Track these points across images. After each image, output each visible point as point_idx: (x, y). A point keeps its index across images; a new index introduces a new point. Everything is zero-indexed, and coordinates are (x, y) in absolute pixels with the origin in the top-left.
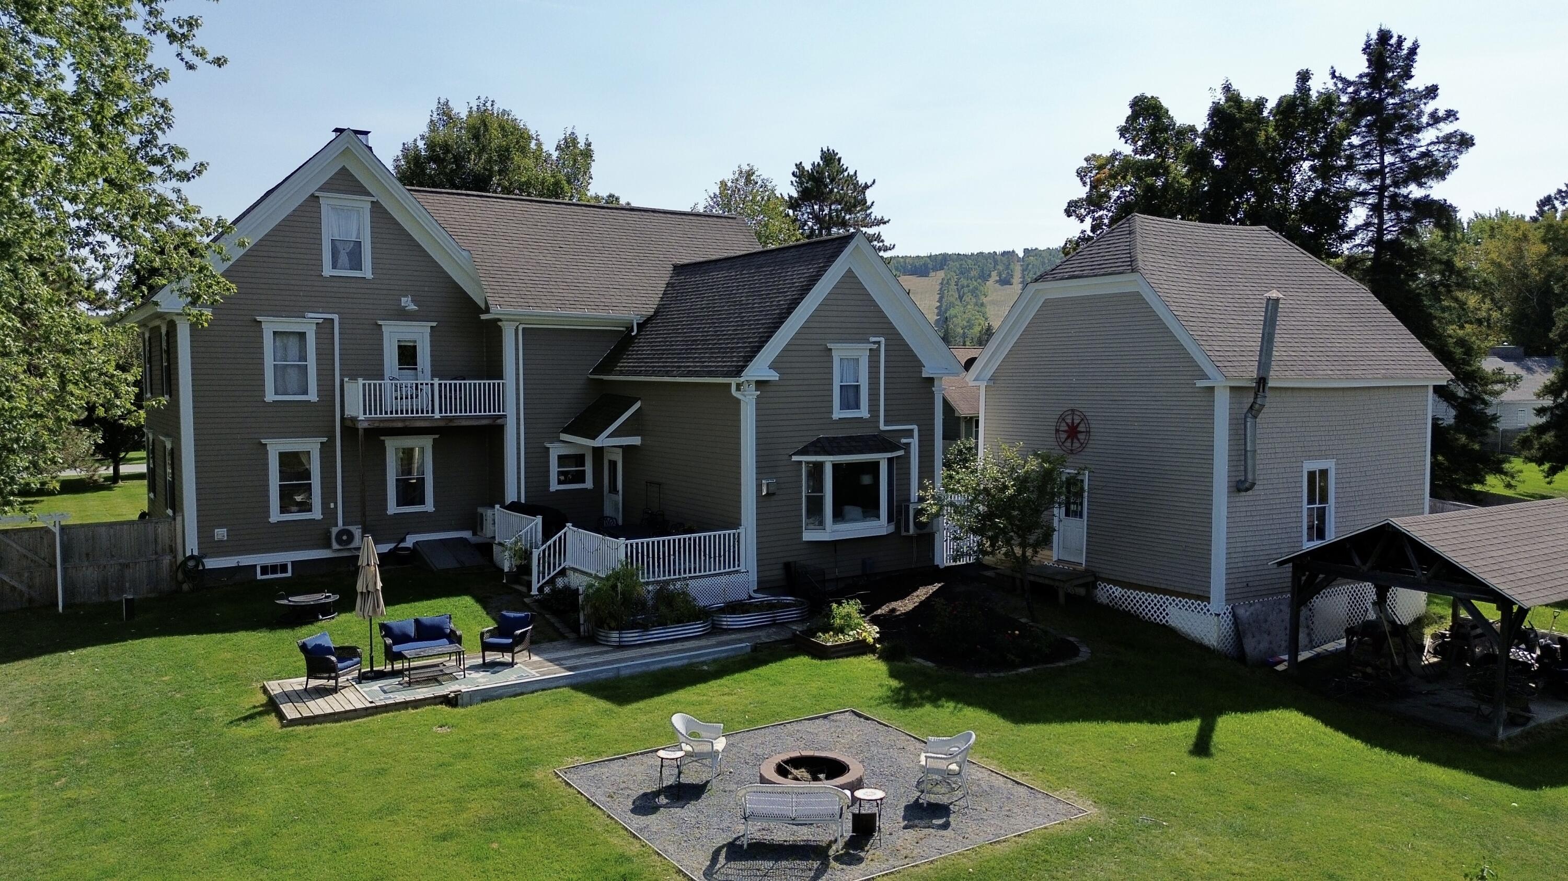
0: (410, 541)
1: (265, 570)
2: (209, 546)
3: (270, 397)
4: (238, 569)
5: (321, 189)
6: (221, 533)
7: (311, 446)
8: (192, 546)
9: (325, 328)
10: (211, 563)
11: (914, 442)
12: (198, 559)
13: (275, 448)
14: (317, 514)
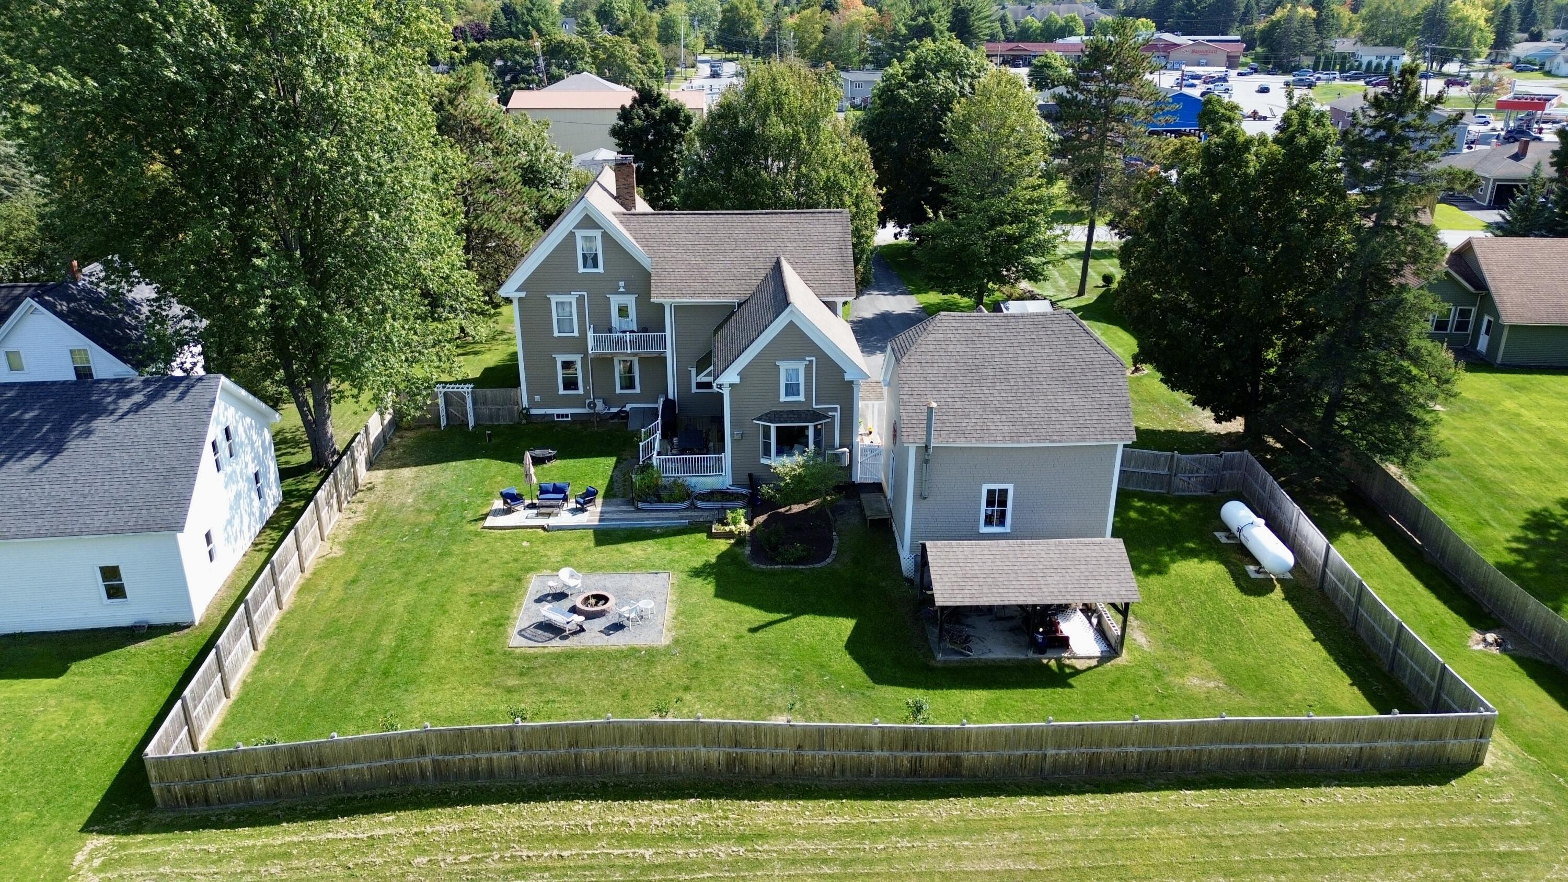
0: (628, 407)
1: (558, 416)
2: (533, 405)
3: (556, 334)
4: (545, 415)
5: (576, 227)
6: (537, 398)
7: (577, 358)
8: (525, 403)
9: (580, 300)
10: (534, 411)
11: (837, 415)
12: (528, 409)
13: (560, 359)
14: (581, 391)
